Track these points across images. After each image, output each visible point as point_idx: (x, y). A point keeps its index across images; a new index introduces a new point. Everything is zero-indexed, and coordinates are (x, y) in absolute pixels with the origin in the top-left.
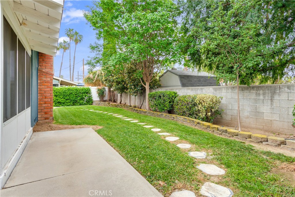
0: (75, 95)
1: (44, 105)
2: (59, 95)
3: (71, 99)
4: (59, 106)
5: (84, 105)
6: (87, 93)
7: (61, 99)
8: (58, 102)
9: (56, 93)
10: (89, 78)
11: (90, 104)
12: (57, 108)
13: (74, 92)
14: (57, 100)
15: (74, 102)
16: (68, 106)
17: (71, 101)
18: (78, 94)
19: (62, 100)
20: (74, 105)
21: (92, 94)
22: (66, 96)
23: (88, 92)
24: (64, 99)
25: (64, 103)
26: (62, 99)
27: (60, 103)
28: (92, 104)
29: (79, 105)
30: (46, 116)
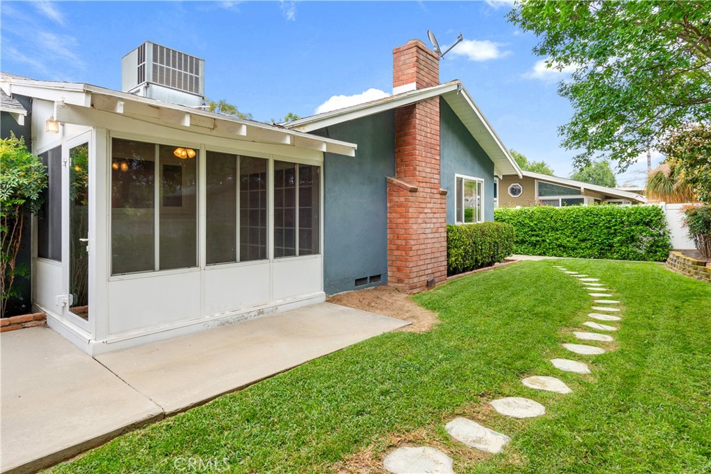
0: (607, 228)
1: (396, 253)
2: (561, 227)
3: (593, 239)
4: (562, 256)
5: (634, 259)
6: (647, 224)
7: (568, 237)
8: (559, 246)
9: (556, 222)
10: (659, 175)
11: (656, 260)
12: (544, 261)
13: (604, 220)
14: (557, 239)
15: (602, 249)
16: (585, 257)
17: (595, 244)
18: (615, 225)
19: (568, 241)
20: (601, 255)
21: (667, 228)
22: (581, 231)
23: (653, 220)
24: (575, 237)
25: (574, 249)
26: (568, 239)
27: (564, 247)
28: (665, 261)
29: (617, 259)
30: (399, 275)
